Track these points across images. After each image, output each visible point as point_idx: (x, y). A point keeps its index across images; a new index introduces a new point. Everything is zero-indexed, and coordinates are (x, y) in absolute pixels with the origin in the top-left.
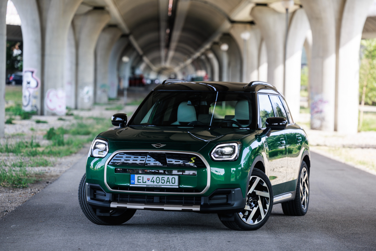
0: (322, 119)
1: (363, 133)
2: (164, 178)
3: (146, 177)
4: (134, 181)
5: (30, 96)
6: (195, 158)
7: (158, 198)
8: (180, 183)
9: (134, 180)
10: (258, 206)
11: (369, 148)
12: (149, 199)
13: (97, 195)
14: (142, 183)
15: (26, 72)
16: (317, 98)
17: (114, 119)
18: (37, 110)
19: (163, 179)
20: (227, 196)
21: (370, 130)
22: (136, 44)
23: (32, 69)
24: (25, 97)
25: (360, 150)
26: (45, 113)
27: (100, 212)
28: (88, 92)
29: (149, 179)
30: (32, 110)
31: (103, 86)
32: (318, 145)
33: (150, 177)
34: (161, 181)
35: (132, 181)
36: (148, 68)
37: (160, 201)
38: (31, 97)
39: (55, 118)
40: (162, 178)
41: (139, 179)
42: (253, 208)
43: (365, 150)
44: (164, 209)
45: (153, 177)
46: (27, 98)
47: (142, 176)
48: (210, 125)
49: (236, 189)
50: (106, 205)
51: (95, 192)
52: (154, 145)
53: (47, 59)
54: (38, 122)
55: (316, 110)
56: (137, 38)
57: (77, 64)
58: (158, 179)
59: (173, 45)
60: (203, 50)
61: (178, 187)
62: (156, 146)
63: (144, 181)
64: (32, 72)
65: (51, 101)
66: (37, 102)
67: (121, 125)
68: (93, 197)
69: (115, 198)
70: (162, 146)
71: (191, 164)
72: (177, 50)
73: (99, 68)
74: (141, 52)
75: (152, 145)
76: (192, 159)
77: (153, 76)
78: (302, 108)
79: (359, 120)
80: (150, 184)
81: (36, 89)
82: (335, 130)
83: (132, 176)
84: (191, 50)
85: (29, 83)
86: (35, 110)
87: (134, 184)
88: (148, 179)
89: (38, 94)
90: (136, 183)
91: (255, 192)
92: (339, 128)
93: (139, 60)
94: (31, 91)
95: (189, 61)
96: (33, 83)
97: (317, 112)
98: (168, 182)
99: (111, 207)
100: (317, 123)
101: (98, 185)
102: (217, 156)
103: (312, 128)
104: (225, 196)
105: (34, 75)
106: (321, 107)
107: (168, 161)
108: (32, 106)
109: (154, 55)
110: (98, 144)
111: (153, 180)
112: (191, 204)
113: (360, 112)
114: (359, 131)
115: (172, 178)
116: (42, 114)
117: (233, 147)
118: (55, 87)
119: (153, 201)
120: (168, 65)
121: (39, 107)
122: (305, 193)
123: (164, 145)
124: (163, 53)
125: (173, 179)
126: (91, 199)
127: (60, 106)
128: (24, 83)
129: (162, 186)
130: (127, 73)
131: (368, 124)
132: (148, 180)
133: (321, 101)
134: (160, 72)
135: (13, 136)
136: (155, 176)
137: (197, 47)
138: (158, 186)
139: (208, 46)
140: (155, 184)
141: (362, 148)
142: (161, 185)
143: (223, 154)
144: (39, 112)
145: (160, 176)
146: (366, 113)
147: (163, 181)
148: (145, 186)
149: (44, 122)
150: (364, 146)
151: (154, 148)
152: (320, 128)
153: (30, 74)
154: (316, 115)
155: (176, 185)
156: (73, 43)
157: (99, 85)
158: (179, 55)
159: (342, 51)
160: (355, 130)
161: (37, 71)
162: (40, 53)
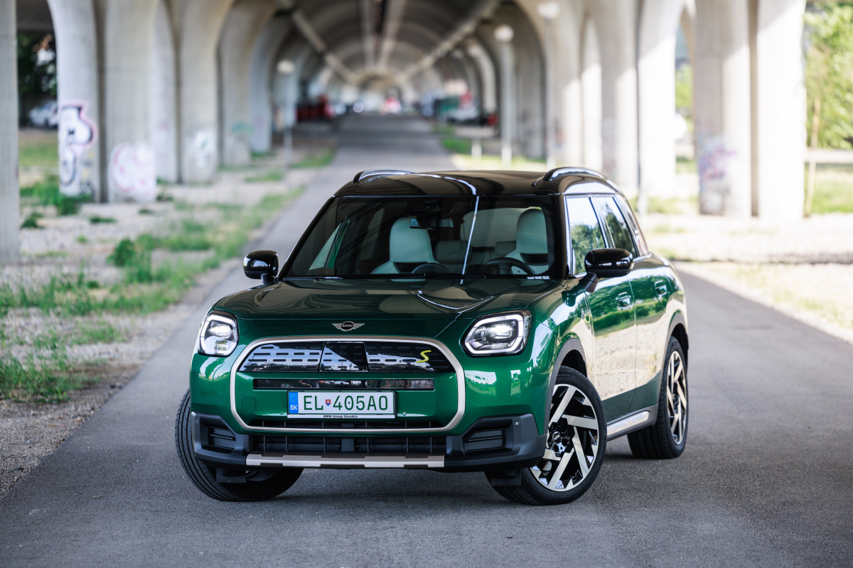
0: (725, 192)
1: (816, 219)
2: (363, 397)
3: (322, 396)
4: (297, 407)
5: (75, 161)
6: (430, 351)
7: (352, 441)
8: (397, 409)
9: (296, 403)
10: (573, 450)
11: (826, 263)
12: (330, 446)
13: (216, 439)
14: (314, 411)
15: (64, 108)
16: (711, 145)
17: (249, 263)
18: (93, 192)
19: (360, 399)
20: (503, 432)
21: (833, 210)
22: (307, 29)
23: (77, 102)
24: (65, 163)
25: (808, 268)
26: (111, 196)
27: (226, 475)
28: (204, 145)
29: (330, 400)
30: (82, 193)
31: (239, 127)
32: (714, 261)
33: (332, 396)
34: (355, 405)
35: (292, 407)
36: (338, 79)
37: (356, 449)
38: (78, 163)
39: (132, 210)
40: (358, 397)
41: (307, 401)
42: (561, 455)
43: (819, 268)
44: (366, 466)
45: (338, 397)
46: (70, 166)
47: (313, 394)
48: (463, 273)
49: (522, 417)
50: (237, 460)
51: (211, 431)
52: (338, 326)
53: (111, 78)
54: (96, 221)
55: (710, 171)
56: (309, 16)
57: (178, 84)
58: (349, 400)
59: (392, 26)
60: (457, 37)
61: (393, 417)
62: (343, 328)
63: (319, 407)
64: (79, 109)
65: (122, 170)
66: (92, 175)
67: (264, 277)
68: (207, 443)
69: (257, 444)
70: (356, 326)
71: (422, 364)
72: (401, 36)
73: (228, 87)
74: (319, 45)
75: (335, 325)
76: (422, 354)
77: (348, 95)
78: (681, 160)
79: (806, 192)
80: (331, 411)
81: (89, 147)
82: (755, 213)
83: (291, 395)
84: (431, 35)
85: (72, 133)
86: (88, 191)
87: (296, 412)
88: (326, 400)
89: (94, 156)
90: (301, 410)
91: (565, 420)
92: (763, 209)
93: (316, 62)
94: (79, 150)
95: (428, 61)
96: (82, 133)
97: (713, 177)
98: (371, 407)
99: (248, 464)
100: (714, 201)
101: (218, 417)
102: (478, 344)
103: (703, 211)
104: (498, 433)
105: (83, 113)
106: (720, 164)
107: (371, 360)
108: (81, 183)
109: (350, 49)
110: (214, 326)
111: (338, 402)
112: (424, 453)
113: (807, 165)
114: (807, 216)
115: (380, 398)
116: (104, 199)
117: (514, 322)
118: (130, 140)
119: (340, 448)
120: (381, 68)
121: (96, 184)
122: (679, 406)
123: (361, 325)
124: (369, 44)
125: (383, 400)
126: (204, 447)
127: (143, 182)
128: (62, 134)
129: (359, 417)
130: (290, 94)
131: (828, 196)
132: (328, 404)
133: (721, 151)
134: (365, 85)
135: (41, 259)
136: (343, 395)
137: (446, 29)
138: (350, 417)
139: (468, 28)
140: (343, 413)
141: (813, 263)
142: (356, 413)
143: (491, 340)
144: (97, 196)
145: (354, 395)
146: (821, 166)
147: (360, 405)
148: (322, 417)
149: (109, 221)
150: (816, 258)
151: (338, 333)
152: (721, 212)
153: (74, 113)
154: (711, 184)
155: (389, 413)
156: (167, 36)
157: (229, 122)
158: (405, 48)
159: (763, 38)
160: (799, 212)
161: (90, 105)
162: (94, 65)
